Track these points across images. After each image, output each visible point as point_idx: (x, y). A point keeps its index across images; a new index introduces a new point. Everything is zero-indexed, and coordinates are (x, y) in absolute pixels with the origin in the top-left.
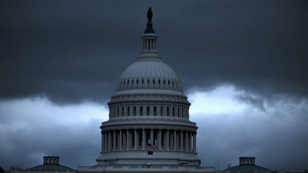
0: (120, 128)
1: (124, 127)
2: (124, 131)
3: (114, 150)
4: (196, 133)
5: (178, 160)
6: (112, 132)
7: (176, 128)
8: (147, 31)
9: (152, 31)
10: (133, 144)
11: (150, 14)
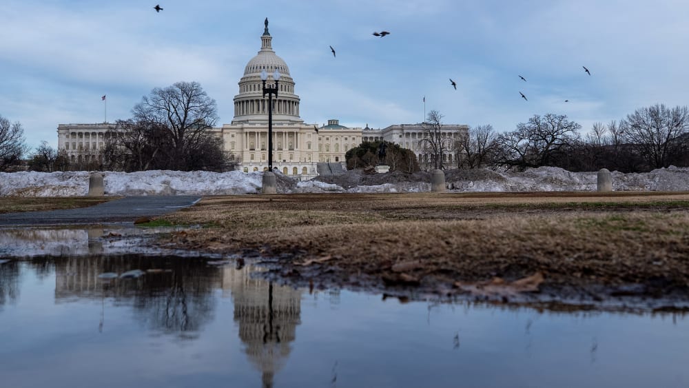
0: (249, 99)
1: (252, 98)
2: (252, 101)
3: (245, 114)
4: (298, 103)
5: (290, 121)
6: (243, 102)
7: (288, 99)
8: (264, 34)
9: (269, 34)
10: (259, 110)
11: (266, 23)
